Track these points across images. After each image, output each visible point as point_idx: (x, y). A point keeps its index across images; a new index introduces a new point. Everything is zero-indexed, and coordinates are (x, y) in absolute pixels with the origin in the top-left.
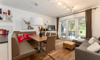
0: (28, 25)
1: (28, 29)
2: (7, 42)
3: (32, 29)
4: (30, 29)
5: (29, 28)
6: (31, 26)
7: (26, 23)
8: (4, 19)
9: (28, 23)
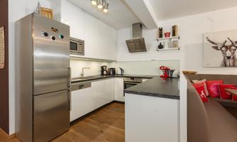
0: (224, 54)
1: (225, 65)
2: (178, 97)
4: (234, 66)
5: (229, 62)
7: (216, 48)
8: (166, 47)
9: (227, 47)
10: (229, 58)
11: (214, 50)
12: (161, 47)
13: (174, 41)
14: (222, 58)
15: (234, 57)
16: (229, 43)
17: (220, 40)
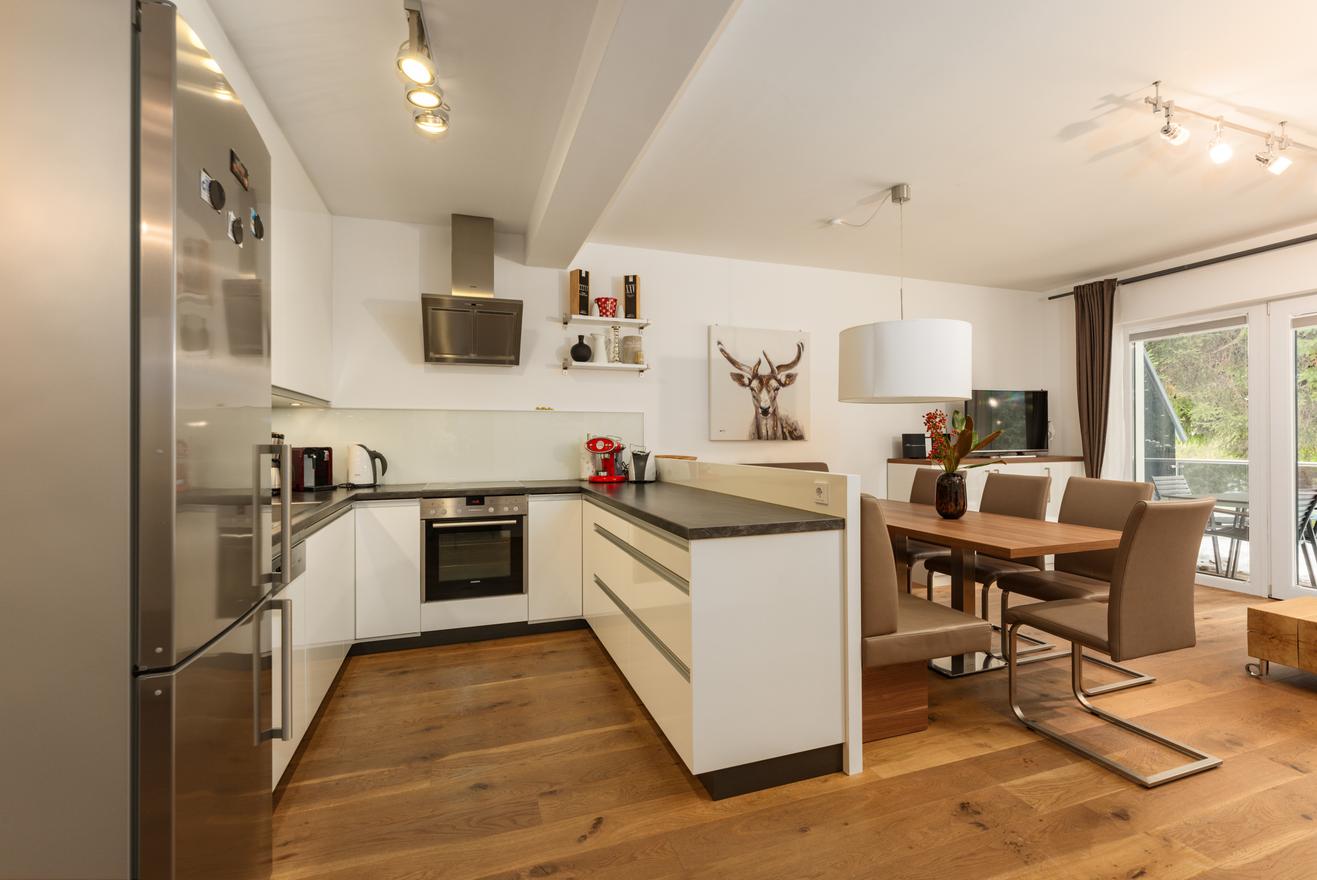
0: (756, 399)
1: (758, 435)
2: (840, 524)
3: (793, 434)
4: (775, 438)
5: (767, 424)
6: (782, 412)
7: (739, 378)
8: (601, 358)
9: (760, 379)
10: (765, 412)
11: (736, 384)
12: (581, 352)
13: (626, 339)
14: (750, 413)
15: (774, 413)
16: (764, 370)
17: (748, 358)
